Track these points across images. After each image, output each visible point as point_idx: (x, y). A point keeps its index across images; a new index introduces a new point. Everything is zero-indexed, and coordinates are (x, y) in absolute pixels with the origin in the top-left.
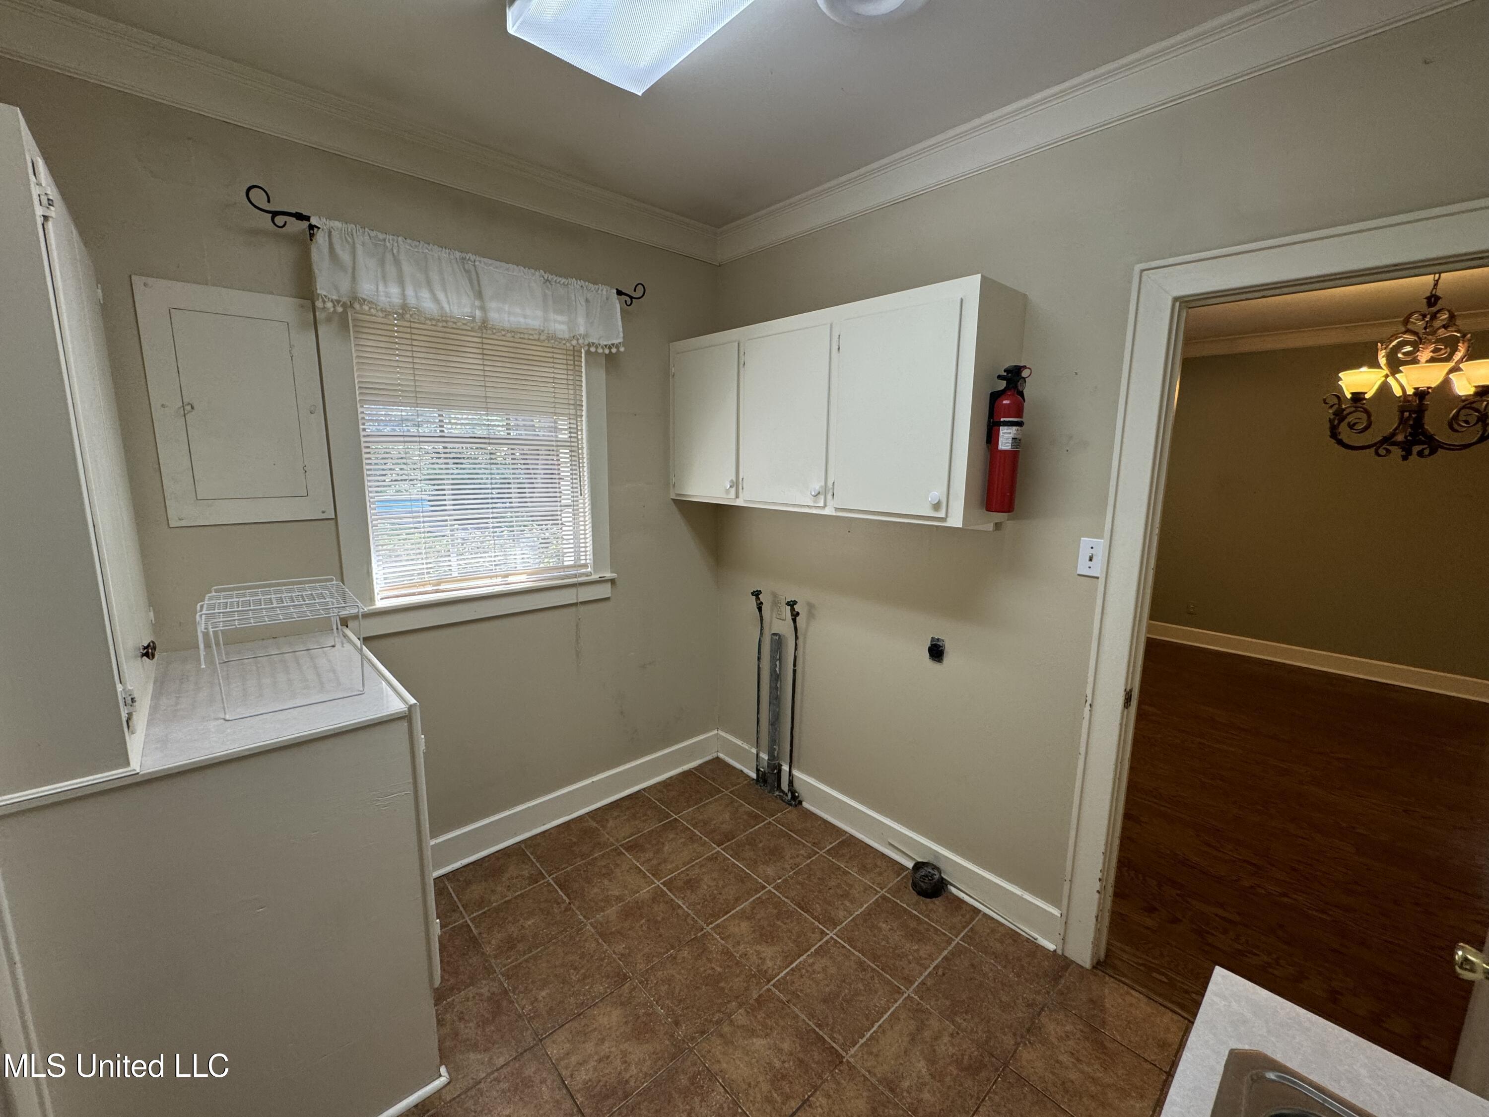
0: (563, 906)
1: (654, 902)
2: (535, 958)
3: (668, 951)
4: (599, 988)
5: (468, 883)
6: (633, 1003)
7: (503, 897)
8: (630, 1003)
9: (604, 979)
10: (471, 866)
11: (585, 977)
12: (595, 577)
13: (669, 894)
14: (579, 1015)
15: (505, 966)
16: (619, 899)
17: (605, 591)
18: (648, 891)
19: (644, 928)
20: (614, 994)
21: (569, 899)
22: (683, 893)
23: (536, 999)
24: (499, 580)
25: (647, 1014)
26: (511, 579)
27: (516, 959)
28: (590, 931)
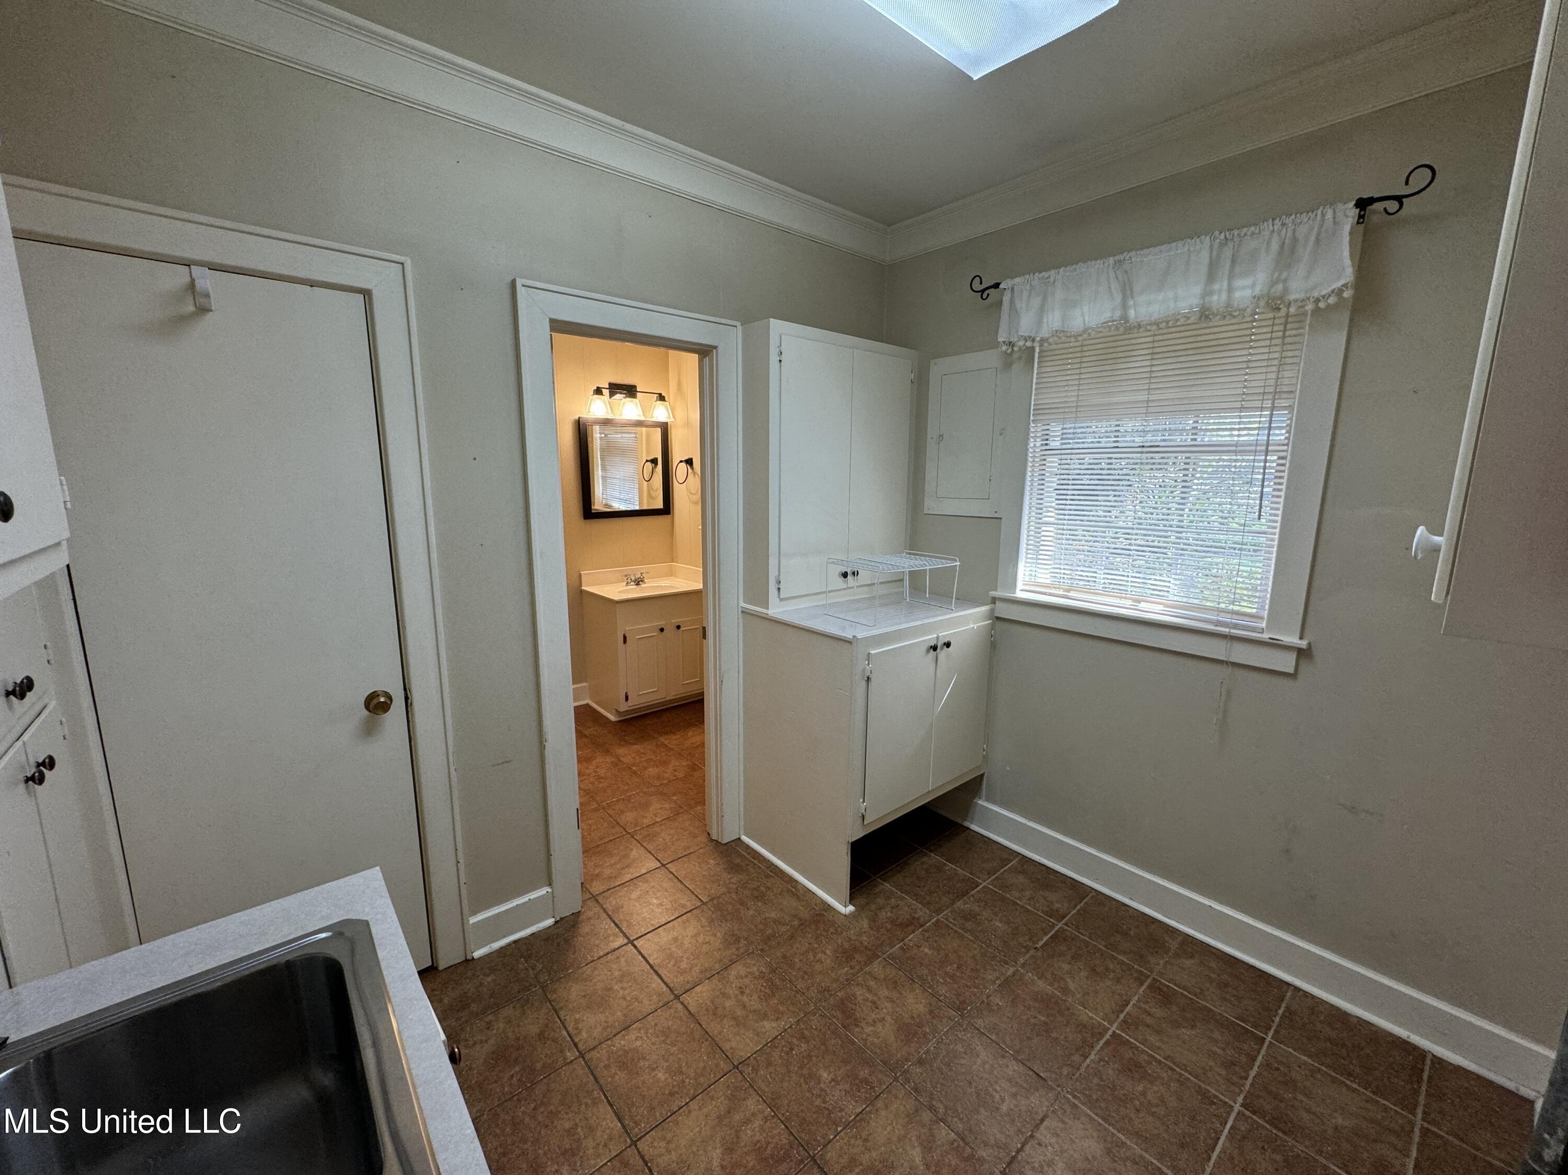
0: (1030, 944)
1: (1078, 1026)
2: (961, 937)
3: (1011, 1048)
4: (943, 990)
5: (1023, 872)
6: (934, 1021)
7: (1020, 899)
8: (933, 1018)
9: (954, 992)
10: (1044, 868)
11: (952, 977)
12: (1265, 636)
13: (1102, 1042)
14: (912, 980)
15: (947, 919)
16: (1066, 991)
17: (1287, 663)
18: (1092, 1018)
19: (1033, 1021)
20: (940, 1003)
21: (1042, 947)
22: (1109, 1058)
23: (919, 947)
24: (1128, 603)
25: (925, 1034)
26: (1143, 605)
27: (955, 925)
28: (1006, 971)
